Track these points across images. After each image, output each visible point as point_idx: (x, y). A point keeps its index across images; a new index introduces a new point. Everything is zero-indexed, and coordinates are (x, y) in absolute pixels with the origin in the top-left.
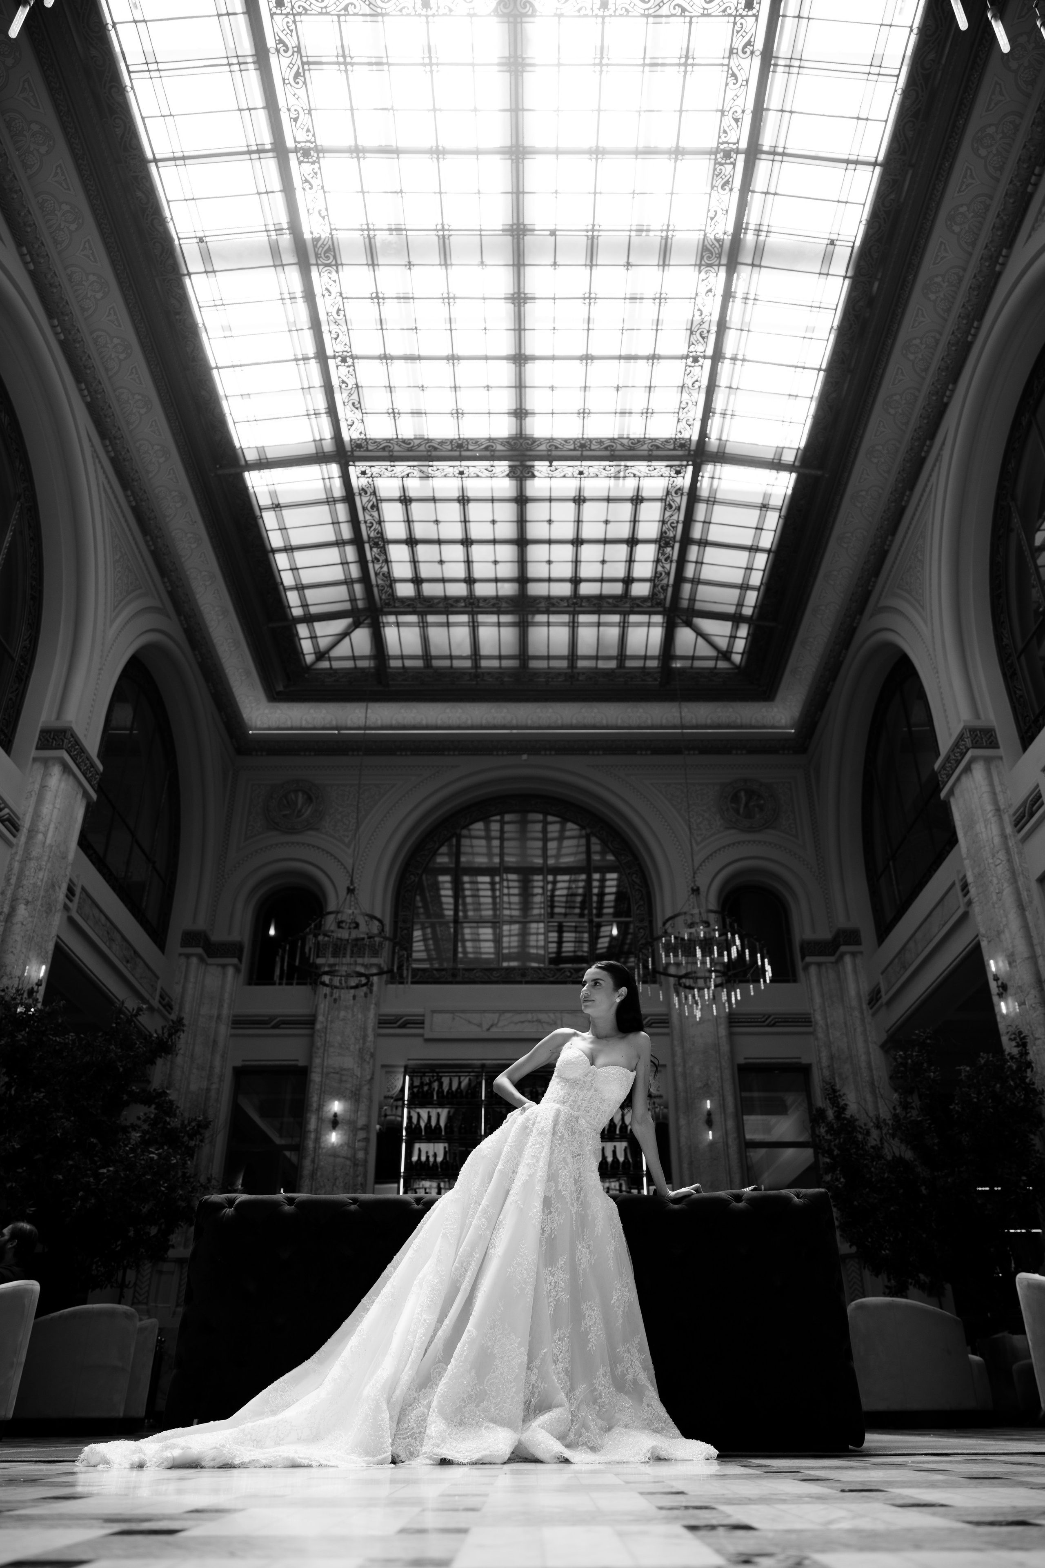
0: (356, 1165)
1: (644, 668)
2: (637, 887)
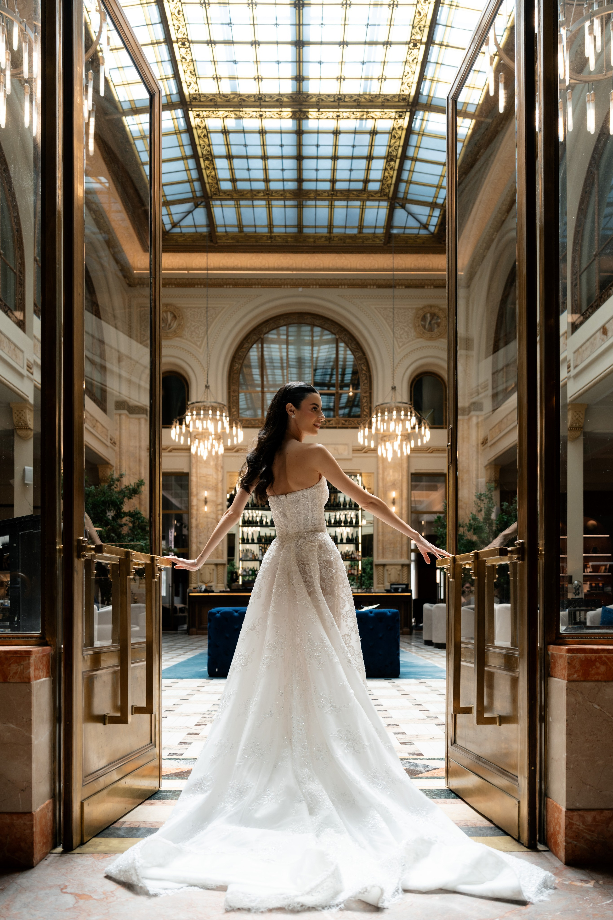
1: (374, 233)
2: (364, 372)
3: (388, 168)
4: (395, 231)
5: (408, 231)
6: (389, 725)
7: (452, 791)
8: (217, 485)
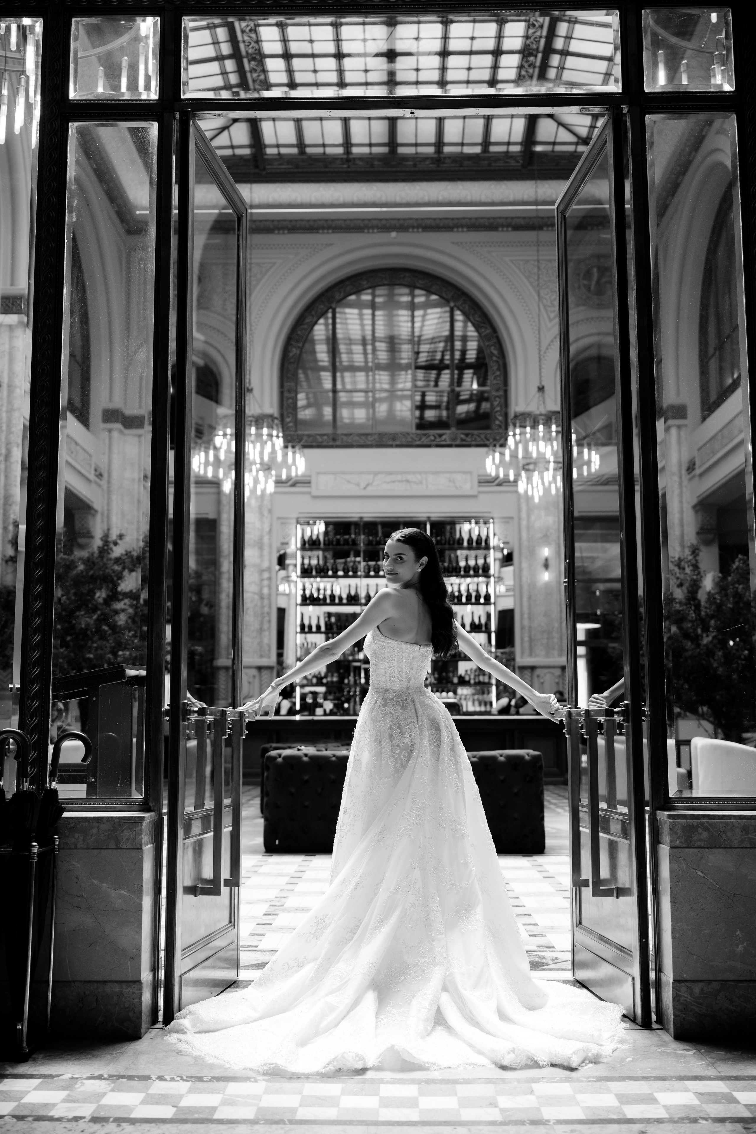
0: (262, 598)
1: (507, 152)
2: (495, 358)
3: (526, 65)
4: (539, 148)
5: (558, 148)
6: (518, 915)
7: (578, 982)
8: (261, 538)
